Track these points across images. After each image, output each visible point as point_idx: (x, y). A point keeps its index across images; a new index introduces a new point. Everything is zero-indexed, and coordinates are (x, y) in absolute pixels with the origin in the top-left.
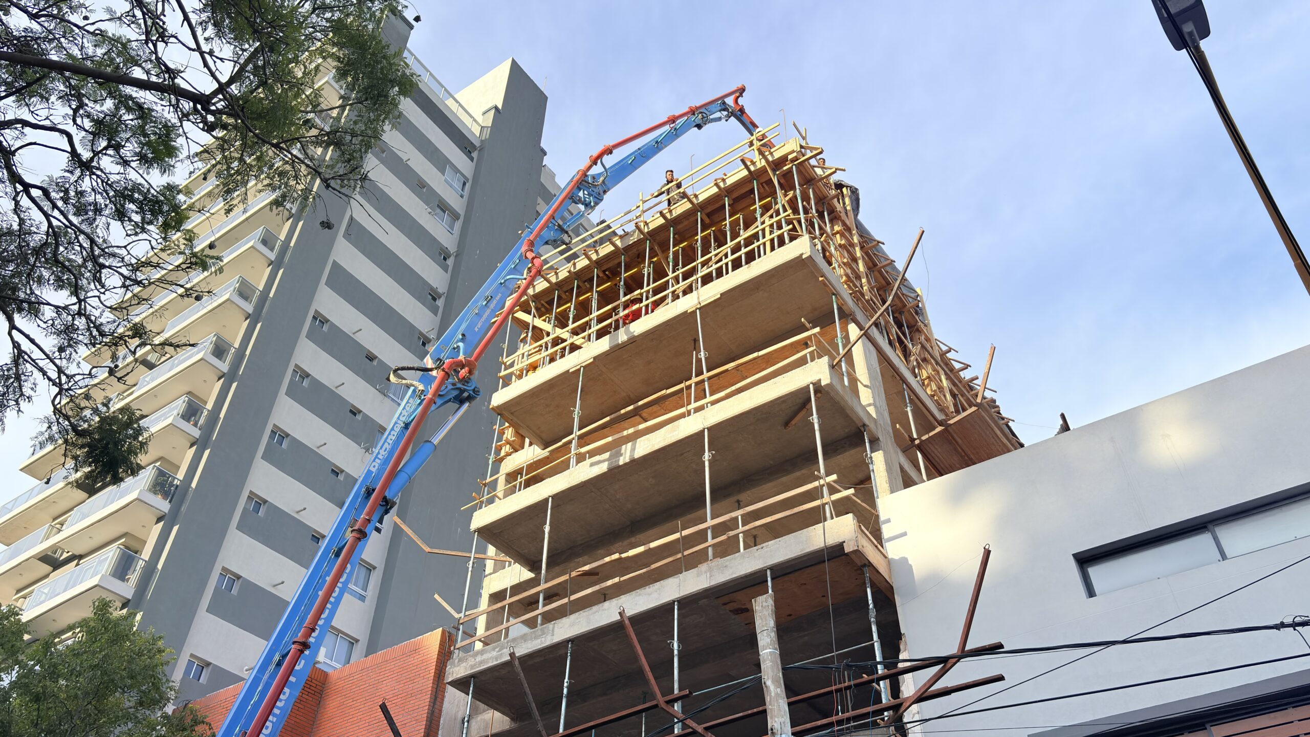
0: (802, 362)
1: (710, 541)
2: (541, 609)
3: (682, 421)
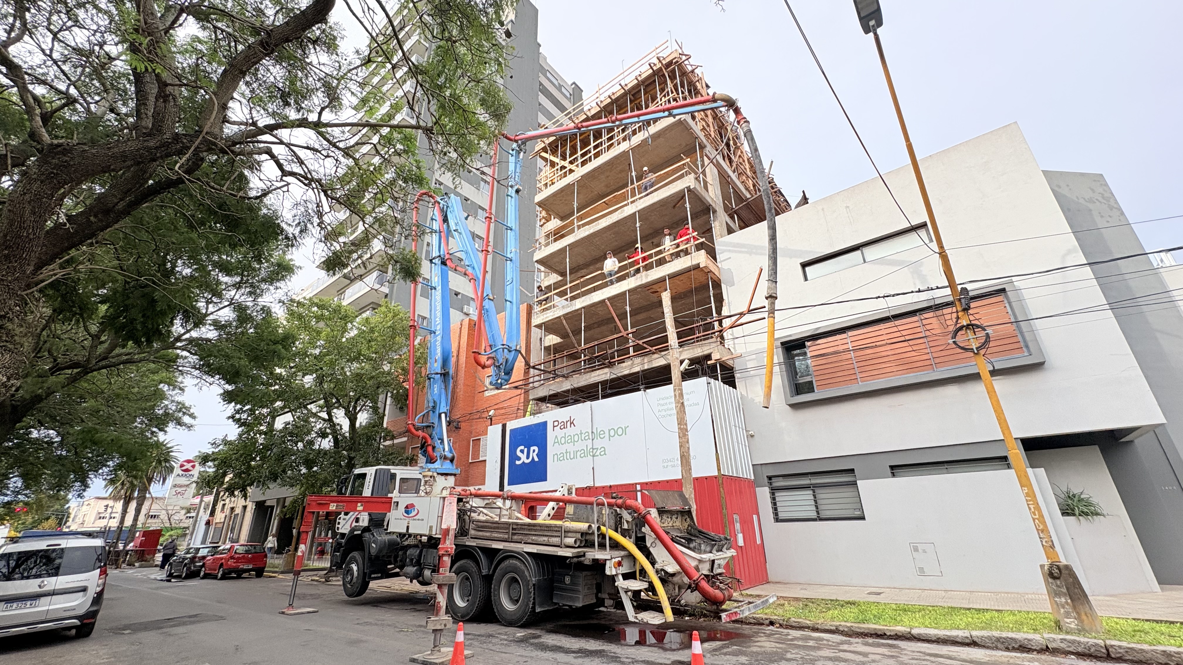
0: (682, 176)
1: (641, 264)
2: (569, 295)
3: (625, 208)
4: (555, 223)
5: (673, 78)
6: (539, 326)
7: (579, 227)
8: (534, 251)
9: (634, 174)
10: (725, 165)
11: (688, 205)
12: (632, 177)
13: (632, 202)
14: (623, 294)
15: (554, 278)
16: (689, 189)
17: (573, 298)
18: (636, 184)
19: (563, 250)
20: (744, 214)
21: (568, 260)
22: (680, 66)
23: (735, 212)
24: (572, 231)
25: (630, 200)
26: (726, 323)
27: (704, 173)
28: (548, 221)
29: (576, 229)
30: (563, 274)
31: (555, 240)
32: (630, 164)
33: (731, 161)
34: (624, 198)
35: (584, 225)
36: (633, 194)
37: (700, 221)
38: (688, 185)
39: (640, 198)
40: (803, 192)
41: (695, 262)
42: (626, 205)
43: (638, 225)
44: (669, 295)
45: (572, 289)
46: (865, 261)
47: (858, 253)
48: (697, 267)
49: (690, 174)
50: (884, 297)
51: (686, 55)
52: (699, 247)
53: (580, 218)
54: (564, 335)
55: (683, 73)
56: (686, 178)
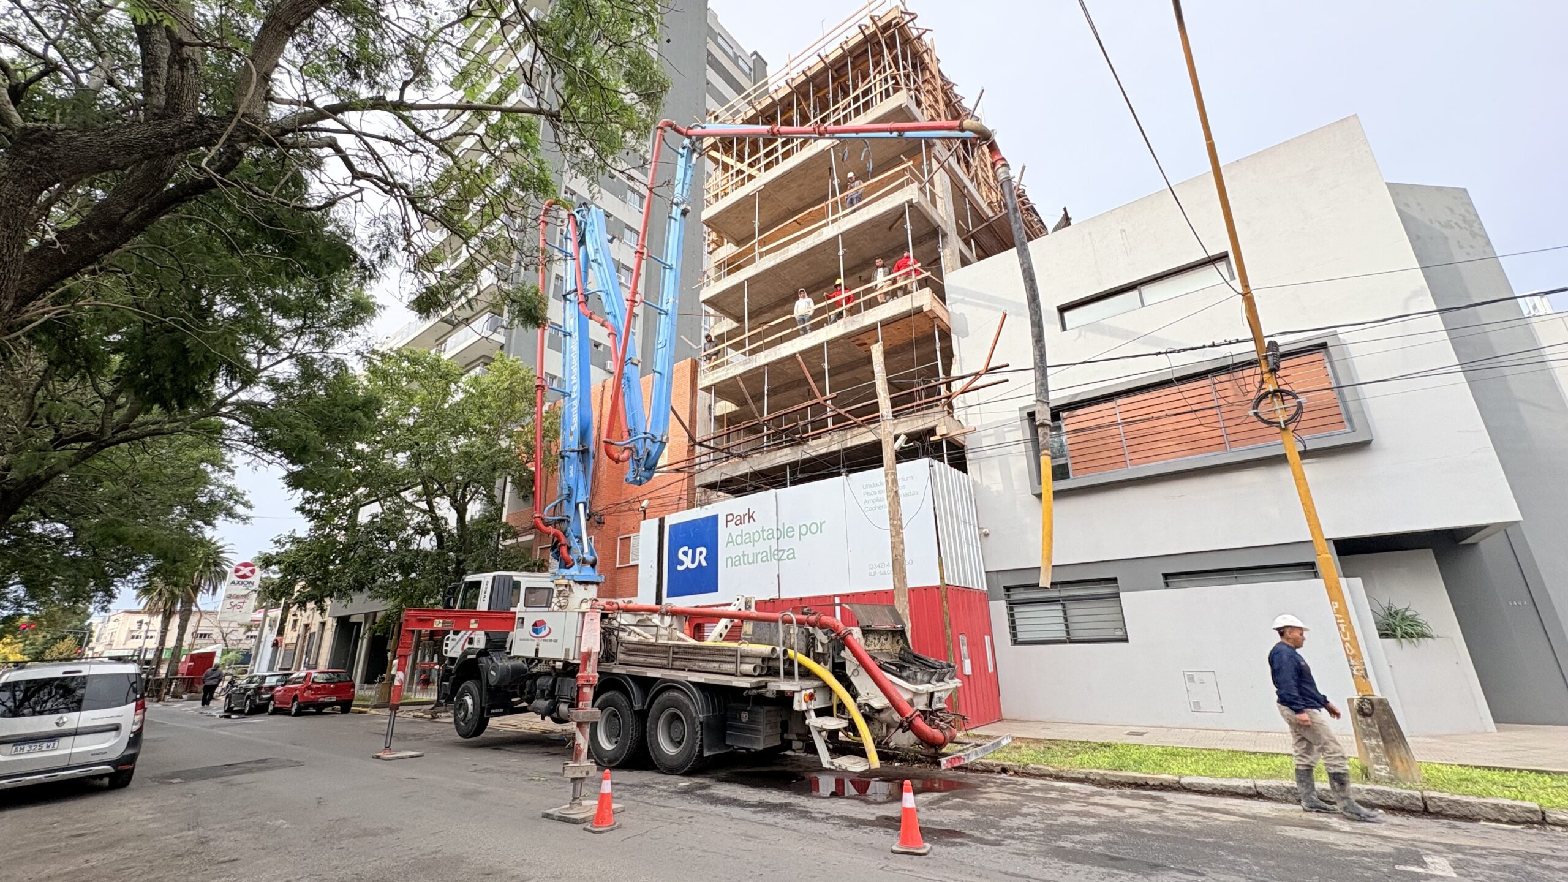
0: (901, 186)
1: (844, 307)
2: (748, 348)
3: (824, 229)
4: (728, 250)
5: (891, 46)
6: (707, 389)
7: (761, 255)
8: (701, 288)
9: (836, 182)
10: (960, 171)
11: (908, 226)
12: (833, 186)
13: (834, 221)
14: (820, 346)
15: (728, 324)
16: (911, 205)
17: (753, 352)
18: (839, 196)
19: (739, 287)
20: (985, 239)
21: (746, 300)
22: (902, 29)
23: (972, 236)
24: (752, 260)
25: (831, 218)
26: (956, 386)
27: (931, 181)
28: (719, 246)
29: (757, 257)
30: (739, 319)
31: (730, 273)
32: (831, 169)
33: (968, 165)
34: (822, 215)
35: (768, 252)
36: (835, 211)
37: (925, 247)
38: (908, 198)
39: (844, 216)
40: (1065, 209)
41: (916, 305)
42: (825, 225)
43: (841, 253)
44: (881, 348)
45: (752, 339)
46: (1143, 305)
47: (1134, 293)
48: (919, 311)
49: (912, 182)
50: (1166, 353)
51: (910, 14)
52: (923, 284)
53: (763, 243)
54: (740, 402)
55: (907, 40)
56: (906, 188)
